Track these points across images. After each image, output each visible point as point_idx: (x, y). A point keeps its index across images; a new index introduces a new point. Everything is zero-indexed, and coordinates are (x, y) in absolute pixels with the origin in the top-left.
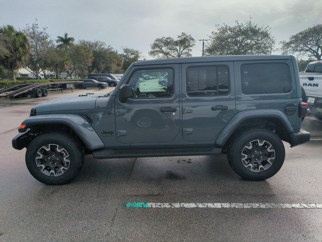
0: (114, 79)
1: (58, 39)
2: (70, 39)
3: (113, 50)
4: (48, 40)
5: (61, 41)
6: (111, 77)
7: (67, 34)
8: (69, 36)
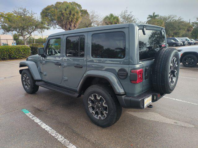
0: (178, 41)
1: (149, 16)
2: (156, 16)
3: (182, 20)
4: (132, 19)
5: (150, 17)
6: (175, 40)
7: (154, 13)
8: (155, 14)
